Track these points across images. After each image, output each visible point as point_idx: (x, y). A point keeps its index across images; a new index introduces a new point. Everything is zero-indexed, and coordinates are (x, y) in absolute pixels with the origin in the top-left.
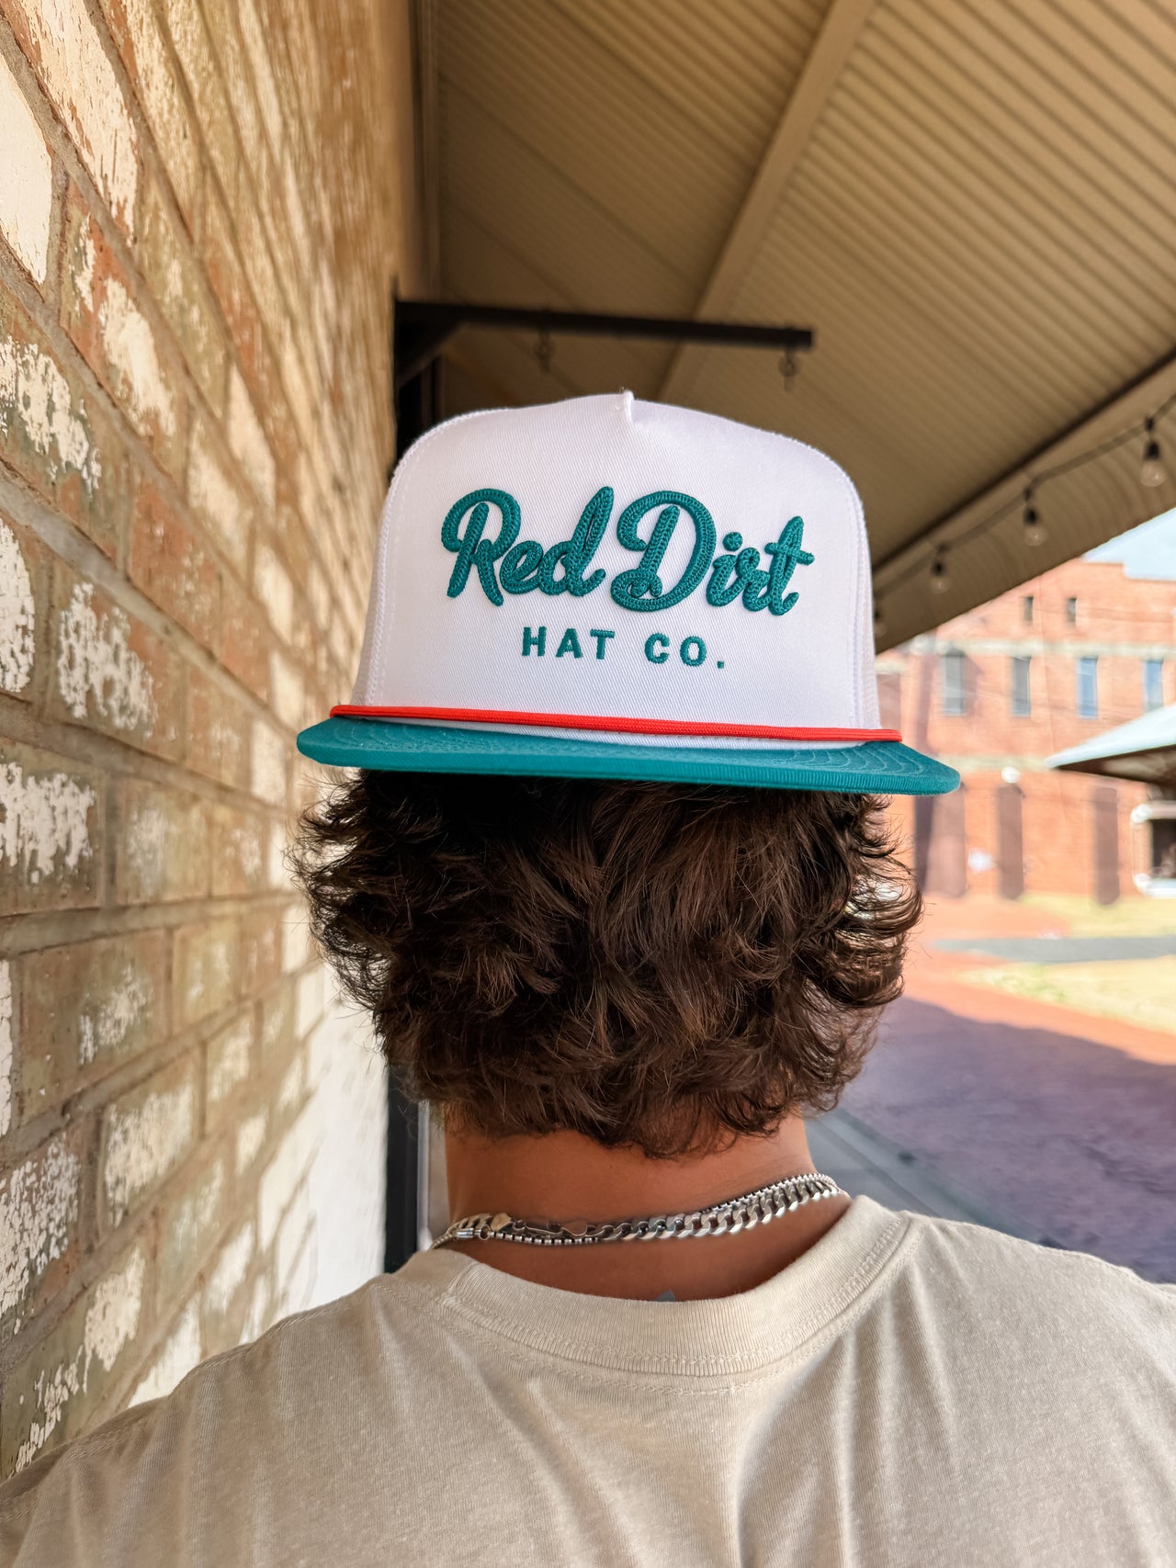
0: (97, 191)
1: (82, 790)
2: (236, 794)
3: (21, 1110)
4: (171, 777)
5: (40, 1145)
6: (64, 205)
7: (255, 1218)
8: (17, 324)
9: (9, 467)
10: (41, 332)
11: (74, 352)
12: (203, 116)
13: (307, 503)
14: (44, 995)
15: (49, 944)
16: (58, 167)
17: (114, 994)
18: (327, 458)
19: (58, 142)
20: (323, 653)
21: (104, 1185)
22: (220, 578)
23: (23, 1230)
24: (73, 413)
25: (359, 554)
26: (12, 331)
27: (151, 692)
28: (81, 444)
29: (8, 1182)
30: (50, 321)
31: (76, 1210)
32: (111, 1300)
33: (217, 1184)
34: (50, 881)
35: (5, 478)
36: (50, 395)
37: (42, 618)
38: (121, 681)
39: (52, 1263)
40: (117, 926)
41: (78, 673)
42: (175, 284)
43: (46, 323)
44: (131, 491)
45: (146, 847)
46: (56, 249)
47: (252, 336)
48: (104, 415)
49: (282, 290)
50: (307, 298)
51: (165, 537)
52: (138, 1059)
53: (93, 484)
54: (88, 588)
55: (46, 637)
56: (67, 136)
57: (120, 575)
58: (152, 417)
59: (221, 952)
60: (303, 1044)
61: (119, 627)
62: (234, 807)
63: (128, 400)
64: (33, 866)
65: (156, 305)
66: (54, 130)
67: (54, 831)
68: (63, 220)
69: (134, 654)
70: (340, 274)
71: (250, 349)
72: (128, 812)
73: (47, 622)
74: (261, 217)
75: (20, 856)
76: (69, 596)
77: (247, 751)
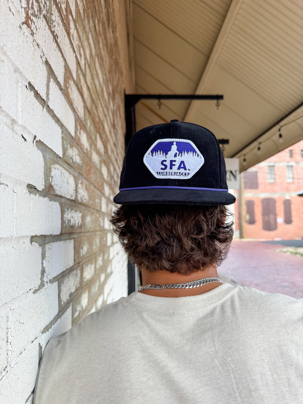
0: (79, 118)
1: (81, 213)
2: (99, 211)
3: (75, 262)
4: (91, 209)
5: (77, 268)
6: (76, 123)
7: (103, 293)
8: (72, 145)
9: (72, 167)
10: (74, 144)
11: (78, 145)
12: (91, 91)
13: (109, 151)
15: (77, 237)
16: (75, 118)
17: (84, 246)
21: (83, 277)
22: (96, 172)
24: (78, 155)
27: (88, 196)
28: (79, 159)
30: (75, 142)
31: (80, 280)
32: (84, 298)
33: (98, 284)
34: (77, 227)
36: (76, 153)
37: (76, 187)
38: (85, 195)
39: (78, 287)
40: (84, 235)
41: (80, 195)
44: (85, 163)
45: (88, 222)
46: (75, 130)
47: (100, 125)
48: (81, 153)
49: (104, 112)
51: (89, 169)
52: (87, 258)
53: (80, 164)
54: (80, 181)
55: (76, 191)
56: (76, 113)
57: (84, 178)
58: (87, 149)
59: (98, 240)
60: (111, 261)
61: (84, 186)
62: (99, 214)
63: (84, 148)
64: (76, 225)
65: (87, 130)
67: (78, 220)
68: (76, 125)
69: (86, 190)
71: (99, 128)
72: (86, 216)
74: (100, 100)
76: (78, 183)
77: (101, 203)
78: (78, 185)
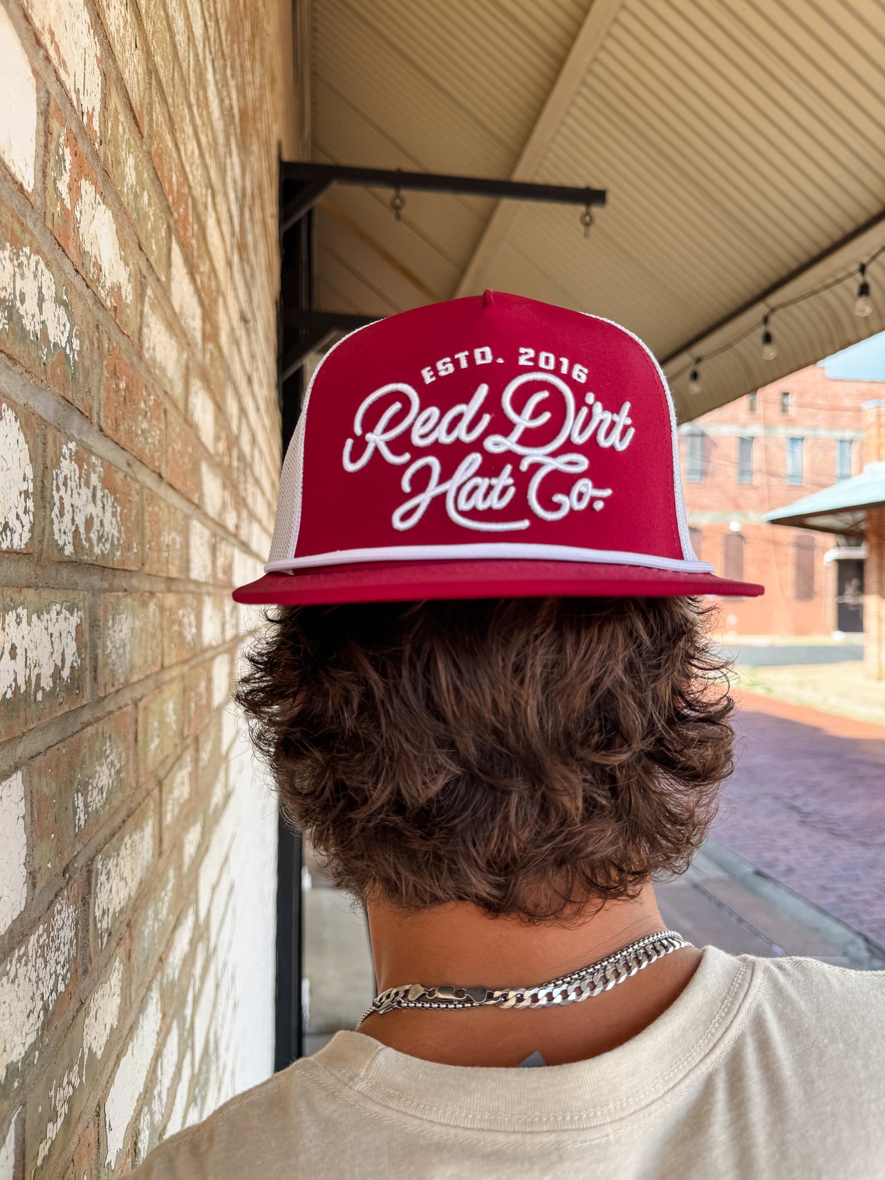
0: (71, 104)
1: (72, 614)
2: (178, 582)
3: (34, 885)
4: (135, 582)
5: (49, 908)
6: (46, 120)
7: (197, 901)
8: (13, 231)
9: (10, 357)
10: (32, 235)
11: (57, 247)
14: (48, 787)
15: (50, 744)
16: (41, 86)
17: (98, 768)
18: (237, 297)
19: (40, 64)
20: (235, 454)
21: (95, 918)
22: (165, 412)
23: (39, 979)
24: (59, 301)
25: (257, 368)
26: (9, 238)
27: (119, 519)
28: (64, 325)
29: (27, 948)
30: (38, 223)
31: (74, 948)
32: (101, 1005)
33: (170, 887)
34: (50, 695)
35: (8, 367)
36: (40, 288)
37: (39, 479)
38: (97, 516)
39: (60, 996)
40: (99, 714)
41: (67, 518)
42: (131, 177)
43: (35, 225)
44: (101, 355)
45: (118, 646)
46: (41, 158)
47: (186, 209)
48: (81, 295)
49: (206, 167)
50: (223, 171)
51: (127, 388)
52: (117, 811)
53: (73, 356)
54: (72, 445)
55: (42, 496)
56: (47, 58)
57: (96, 428)
58: (116, 290)
59: (170, 707)
61: (95, 472)
62: (178, 592)
63: (98, 279)
64: (38, 687)
65: (118, 196)
66: (37, 54)
67: (52, 653)
68: (46, 133)
69: (106, 491)
70: (244, 147)
71: (184, 221)
72: (106, 620)
73: (43, 482)
74: (190, 107)
75: (28, 682)
76: (59, 456)
77: (186, 545)
78: (57, 465)
